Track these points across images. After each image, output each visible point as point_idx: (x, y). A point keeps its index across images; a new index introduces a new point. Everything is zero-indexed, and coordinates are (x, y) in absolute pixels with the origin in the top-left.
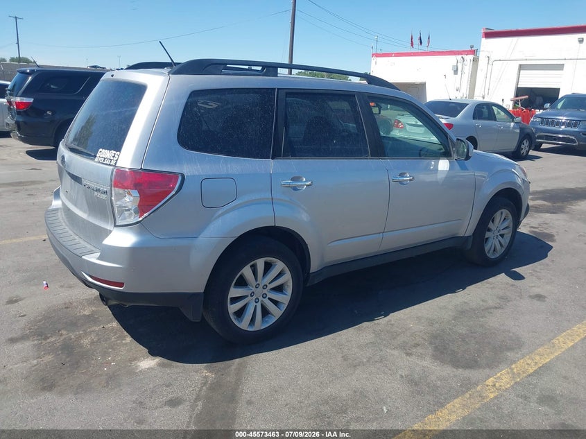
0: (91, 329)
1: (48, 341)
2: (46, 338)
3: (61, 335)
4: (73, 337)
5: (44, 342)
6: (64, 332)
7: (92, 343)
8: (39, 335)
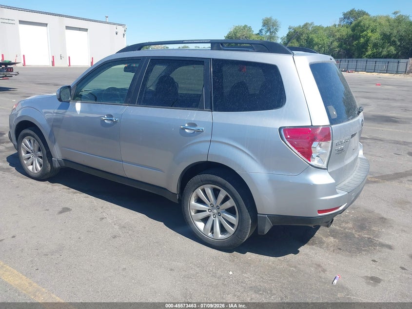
0: (340, 229)
1: (369, 236)
2: (369, 238)
3: (359, 235)
4: (354, 231)
5: (372, 237)
6: (356, 236)
7: (347, 223)
8: (372, 242)
